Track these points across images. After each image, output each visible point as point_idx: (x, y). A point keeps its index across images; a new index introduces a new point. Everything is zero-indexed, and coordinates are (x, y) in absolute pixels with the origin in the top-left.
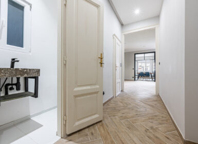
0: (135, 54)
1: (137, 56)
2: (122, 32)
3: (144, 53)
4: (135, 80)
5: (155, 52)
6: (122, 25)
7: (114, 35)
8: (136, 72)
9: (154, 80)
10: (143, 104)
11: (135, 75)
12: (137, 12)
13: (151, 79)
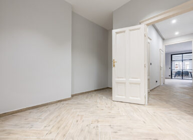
0: (172, 55)
3: (182, 54)
4: (171, 78)
6: (163, 39)
8: (173, 71)
11: (172, 74)
13: (191, 78)
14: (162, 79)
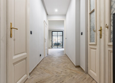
0: (52, 32)
1: (53, 33)
2: (47, 19)
3: (57, 32)
4: (52, 48)
5: (63, 32)
6: (47, 14)
7: (45, 21)
8: (53, 43)
9: (62, 47)
10: (60, 59)
11: (52, 45)
12: (56, 10)
13: (60, 47)
14: (46, 50)
